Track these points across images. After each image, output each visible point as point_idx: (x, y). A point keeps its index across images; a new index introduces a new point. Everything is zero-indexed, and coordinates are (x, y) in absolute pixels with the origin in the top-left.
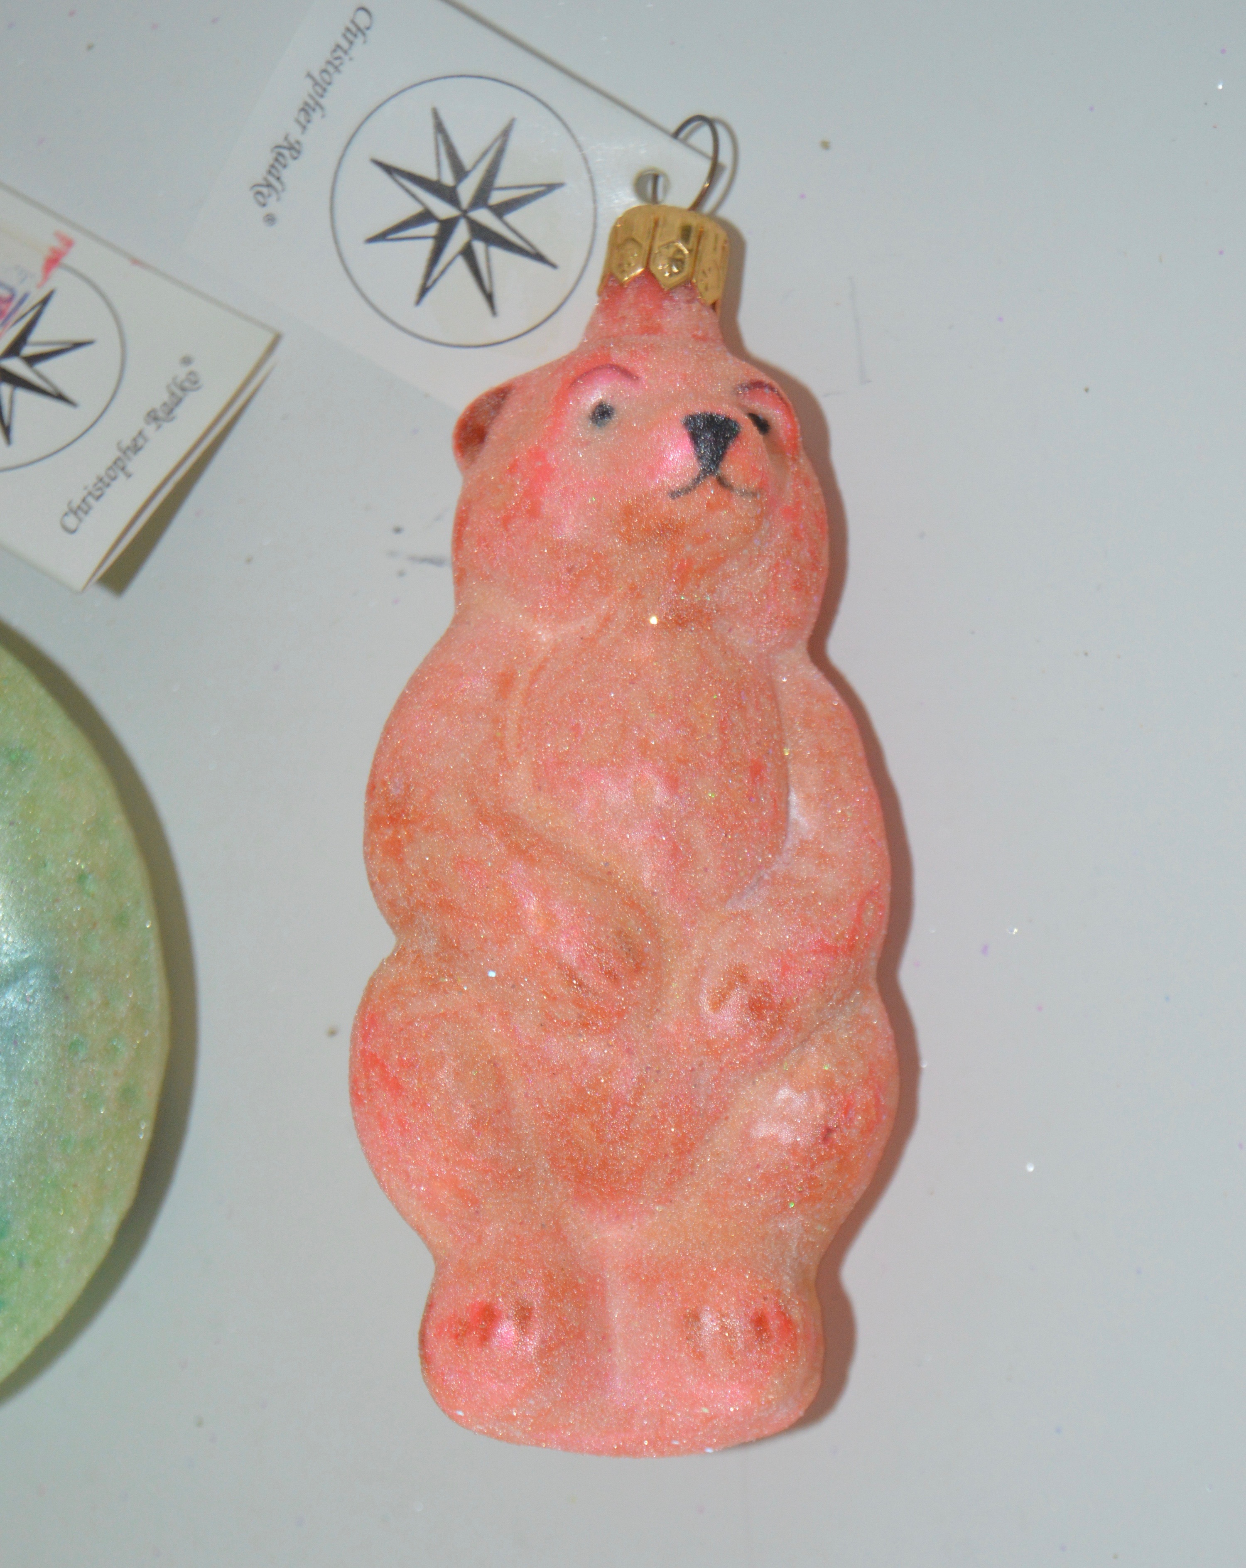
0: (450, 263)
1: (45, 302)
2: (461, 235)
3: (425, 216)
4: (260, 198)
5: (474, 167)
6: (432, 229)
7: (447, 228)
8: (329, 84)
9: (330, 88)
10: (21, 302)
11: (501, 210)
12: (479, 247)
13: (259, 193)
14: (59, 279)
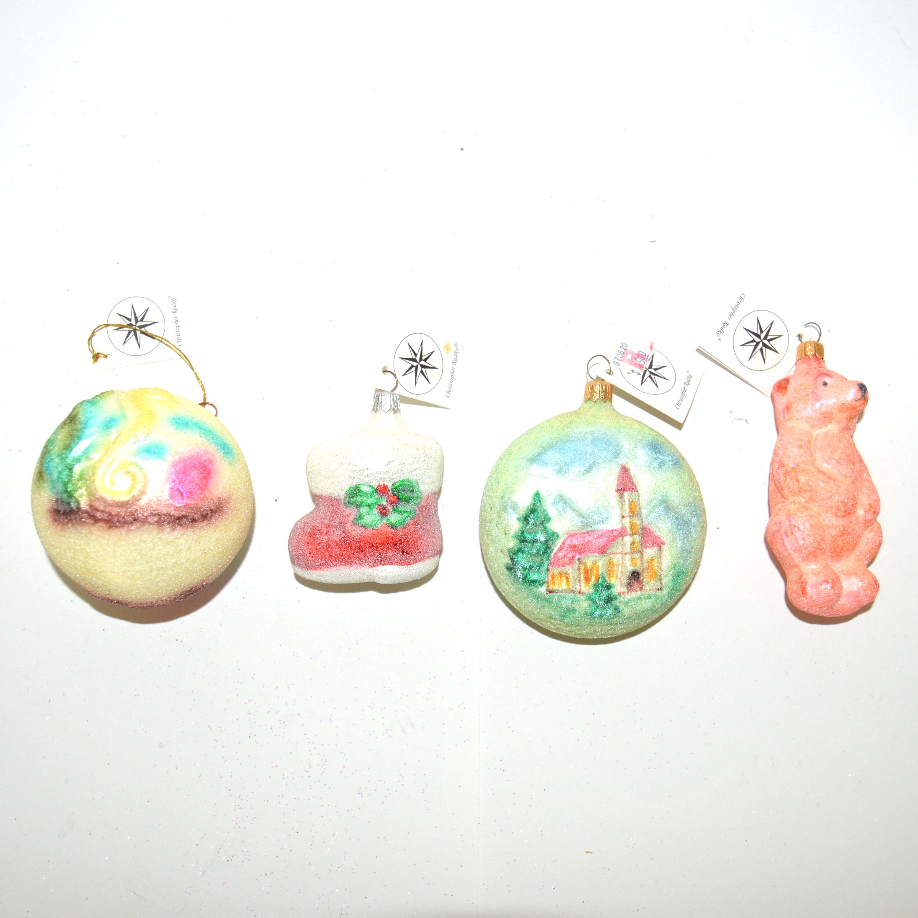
0: (757, 352)
1: (653, 356)
2: (760, 345)
3: (754, 341)
4: (718, 334)
5: (765, 330)
6: (754, 344)
7: (758, 344)
8: (736, 310)
9: (736, 311)
10: (648, 356)
11: (769, 341)
12: (764, 348)
13: (718, 333)
14: (654, 352)
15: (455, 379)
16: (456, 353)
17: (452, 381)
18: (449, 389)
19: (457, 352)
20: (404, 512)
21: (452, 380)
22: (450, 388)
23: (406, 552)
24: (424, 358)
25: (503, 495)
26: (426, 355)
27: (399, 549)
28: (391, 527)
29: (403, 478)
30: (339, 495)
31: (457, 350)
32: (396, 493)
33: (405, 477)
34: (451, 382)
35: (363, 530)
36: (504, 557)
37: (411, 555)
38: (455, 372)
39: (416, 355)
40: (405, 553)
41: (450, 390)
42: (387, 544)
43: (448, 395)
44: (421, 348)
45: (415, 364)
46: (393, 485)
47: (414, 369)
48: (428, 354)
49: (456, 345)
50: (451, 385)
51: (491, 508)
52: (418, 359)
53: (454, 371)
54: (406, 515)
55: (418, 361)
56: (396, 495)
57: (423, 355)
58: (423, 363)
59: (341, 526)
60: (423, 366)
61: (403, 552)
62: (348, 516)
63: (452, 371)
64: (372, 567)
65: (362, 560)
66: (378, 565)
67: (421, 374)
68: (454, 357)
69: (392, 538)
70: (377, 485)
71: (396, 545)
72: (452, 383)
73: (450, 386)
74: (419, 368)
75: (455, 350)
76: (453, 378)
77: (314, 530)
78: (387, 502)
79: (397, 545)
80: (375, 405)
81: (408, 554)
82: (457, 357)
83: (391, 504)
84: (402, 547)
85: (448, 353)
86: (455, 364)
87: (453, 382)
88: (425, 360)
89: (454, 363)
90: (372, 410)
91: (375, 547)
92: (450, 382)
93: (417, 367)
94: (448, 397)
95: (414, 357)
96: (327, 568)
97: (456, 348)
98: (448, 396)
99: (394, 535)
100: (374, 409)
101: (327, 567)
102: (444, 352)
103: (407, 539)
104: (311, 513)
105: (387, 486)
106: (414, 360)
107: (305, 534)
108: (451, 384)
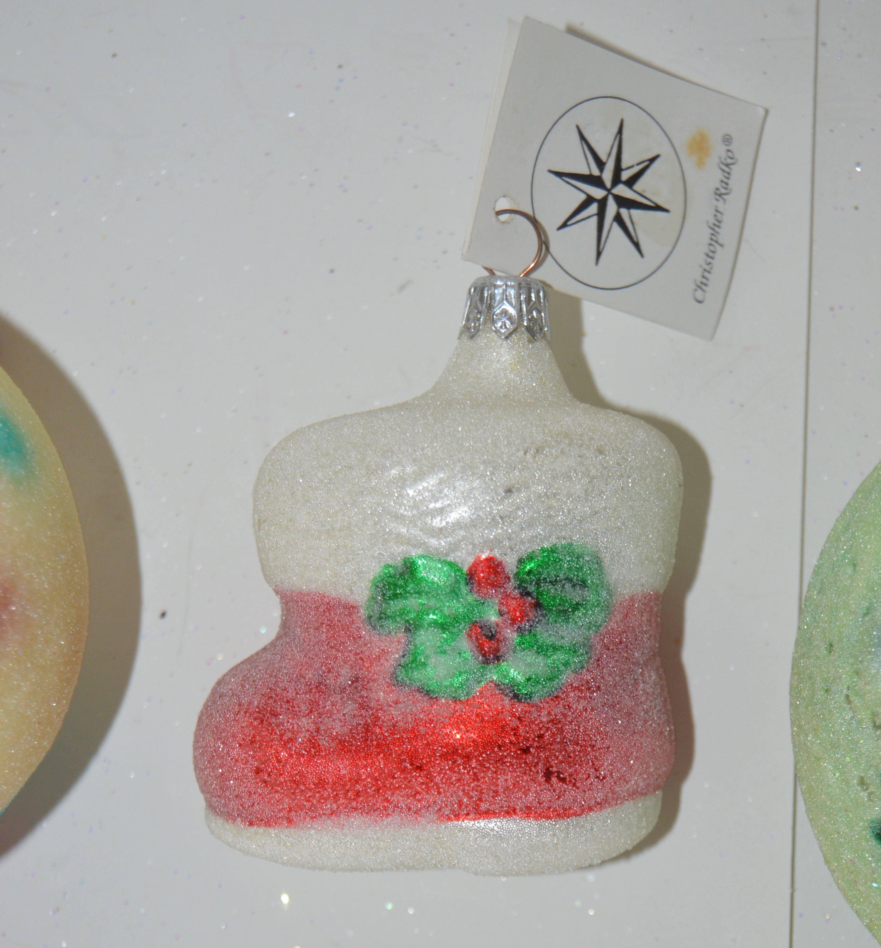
15: (722, 245)
16: (727, 165)
17: (714, 252)
18: (704, 277)
19: (729, 161)
20: (555, 649)
21: (712, 248)
22: (706, 274)
23: (558, 777)
24: (625, 175)
25: (871, 604)
26: (632, 167)
27: (537, 764)
28: (511, 695)
29: (553, 540)
30: (351, 590)
31: (730, 154)
32: (532, 588)
33: (558, 538)
34: (711, 254)
35: (423, 703)
36: (870, 800)
37: (574, 785)
38: (722, 225)
39: (601, 164)
40: (554, 780)
41: (704, 281)
42: (499, 747)
43: (699, 294)
44: (617, 143)
45: (598, 193)
46: (521, 561)
47: (593, 208)
48: (638, 164)
49: (727, 140)
50: (710, 263)
51: (831, 645)
52: (607, 177)
53: (720, 222)
54: (560, 657)
55: (608, 184)
56: (529, 594)
57: (624, 165)
58: (621, 190)
59: (356, 688)
60: (622, 202)
61: (548, 775)
62: (379, 658)
63: (712, 220)
64: (449, 819)
65: (418, 797)
66: (468, 814)
67: (615, 225)
68: (719, 175)
69: (515, 729)
70: (471, 560)
71: (526, 751)
72: (712, 258)
73: (707, 268)
74: (612, 208)
75: (723, 154)
76: (717, 242)
77: (271, 701)
78: (502, 615)
79: (530, 752)
80: (471, 316)
81: (563, 780)
82: (732, 177)
83: (514, 621)
84: (547, 758)
85: (700, 163)
86: (724, 200)
87: (716, 256)
88: (631, 183)
89: (720, 195)
90: (462, 333)
91: (460, 755)
92: (707, 255)
93: (602, 204)
94: (700, 302)
95: (596, 172)
96: (308, 819)
97: (728, 151)
98: (700, 298)
99: (519, 718)
100: (467, 328)
101: (312, 818)
102: (689, 164)
103: (562, 733)
104: (265, 649)
105: (500, 564)
106: (597, 182)
107: (246, 713)
108: (709, 260)
